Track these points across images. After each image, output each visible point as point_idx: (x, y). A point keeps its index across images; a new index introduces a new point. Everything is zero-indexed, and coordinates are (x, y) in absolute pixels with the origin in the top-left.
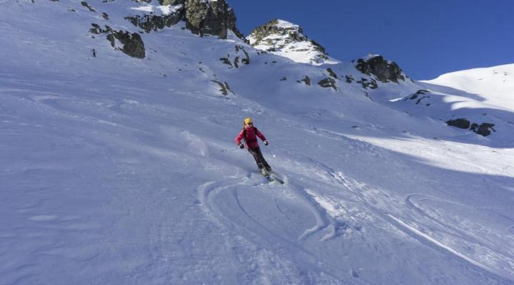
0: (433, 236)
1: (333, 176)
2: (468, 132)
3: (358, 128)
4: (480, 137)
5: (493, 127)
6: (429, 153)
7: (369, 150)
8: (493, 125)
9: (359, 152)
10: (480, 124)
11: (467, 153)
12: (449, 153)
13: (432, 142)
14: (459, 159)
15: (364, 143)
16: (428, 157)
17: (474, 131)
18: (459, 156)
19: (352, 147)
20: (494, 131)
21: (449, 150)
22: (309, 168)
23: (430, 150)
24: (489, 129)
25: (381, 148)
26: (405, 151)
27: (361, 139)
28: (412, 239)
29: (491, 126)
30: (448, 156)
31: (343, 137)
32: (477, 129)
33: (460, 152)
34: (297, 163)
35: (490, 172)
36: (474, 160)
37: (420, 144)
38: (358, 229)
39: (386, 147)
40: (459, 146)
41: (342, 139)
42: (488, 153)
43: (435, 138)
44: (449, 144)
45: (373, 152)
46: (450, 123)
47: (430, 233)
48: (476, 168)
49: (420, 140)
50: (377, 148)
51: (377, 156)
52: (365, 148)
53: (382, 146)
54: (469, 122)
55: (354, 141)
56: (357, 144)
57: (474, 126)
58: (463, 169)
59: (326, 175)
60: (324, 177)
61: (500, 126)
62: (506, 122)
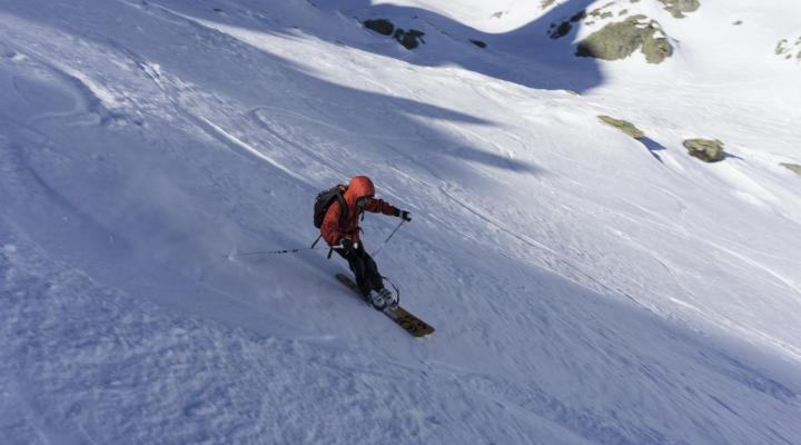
0: (258, 148)
1: (143, 68)
2: (388, 40)
3: (223, 14)
4: (402, 48)
5: (423, 37)
6: (322, 62)
7: (229, 47)
8: (423, 34)
9: (211, 46)
10: (406, 31)
11: (374, 67)
12: (351, 65)
13: (332, 46)
14: (360, 74)
15: (225, 36)
16: (317, 67)
17: (399, 41)
18: (362, 70)
19: (199, 38)
20: (423, 42)
21: (353, 61)
22: (104, 52)
23: (324, 58)
24: (418, 39)
25: (250, 46)
26: (289, 56)
27: (222, 29)
28: (220, 144)
29: (420, 34)
30: (348, 68)
31: (191, 22)
32: (401, 38)
33: (366, 65)
34: (84, 43)
35: (396, 94)
36: (382, 77)
37: (312, 49)
38: (139, 124)
39: (261, 46)
40: (369, 57)
41: (187, 25)
42: (402, 70)
43: (339, 42)
44: (356, 52)
45: (234, 50)
46: (369, 24)
47: (255, 144)
48: (380, 88)
49: (314, 43)
50: (245, 46)
51: (239, 56)
52: (224, 42)
53: (253, 44)
54: (392, 26)
55: (209, 30)
56: (212, 35)
57: (400, 32)
58: (362, 87)
59: (130, 65)
60: (124, 66)
61: (431, 37)
62: (439, 32)
